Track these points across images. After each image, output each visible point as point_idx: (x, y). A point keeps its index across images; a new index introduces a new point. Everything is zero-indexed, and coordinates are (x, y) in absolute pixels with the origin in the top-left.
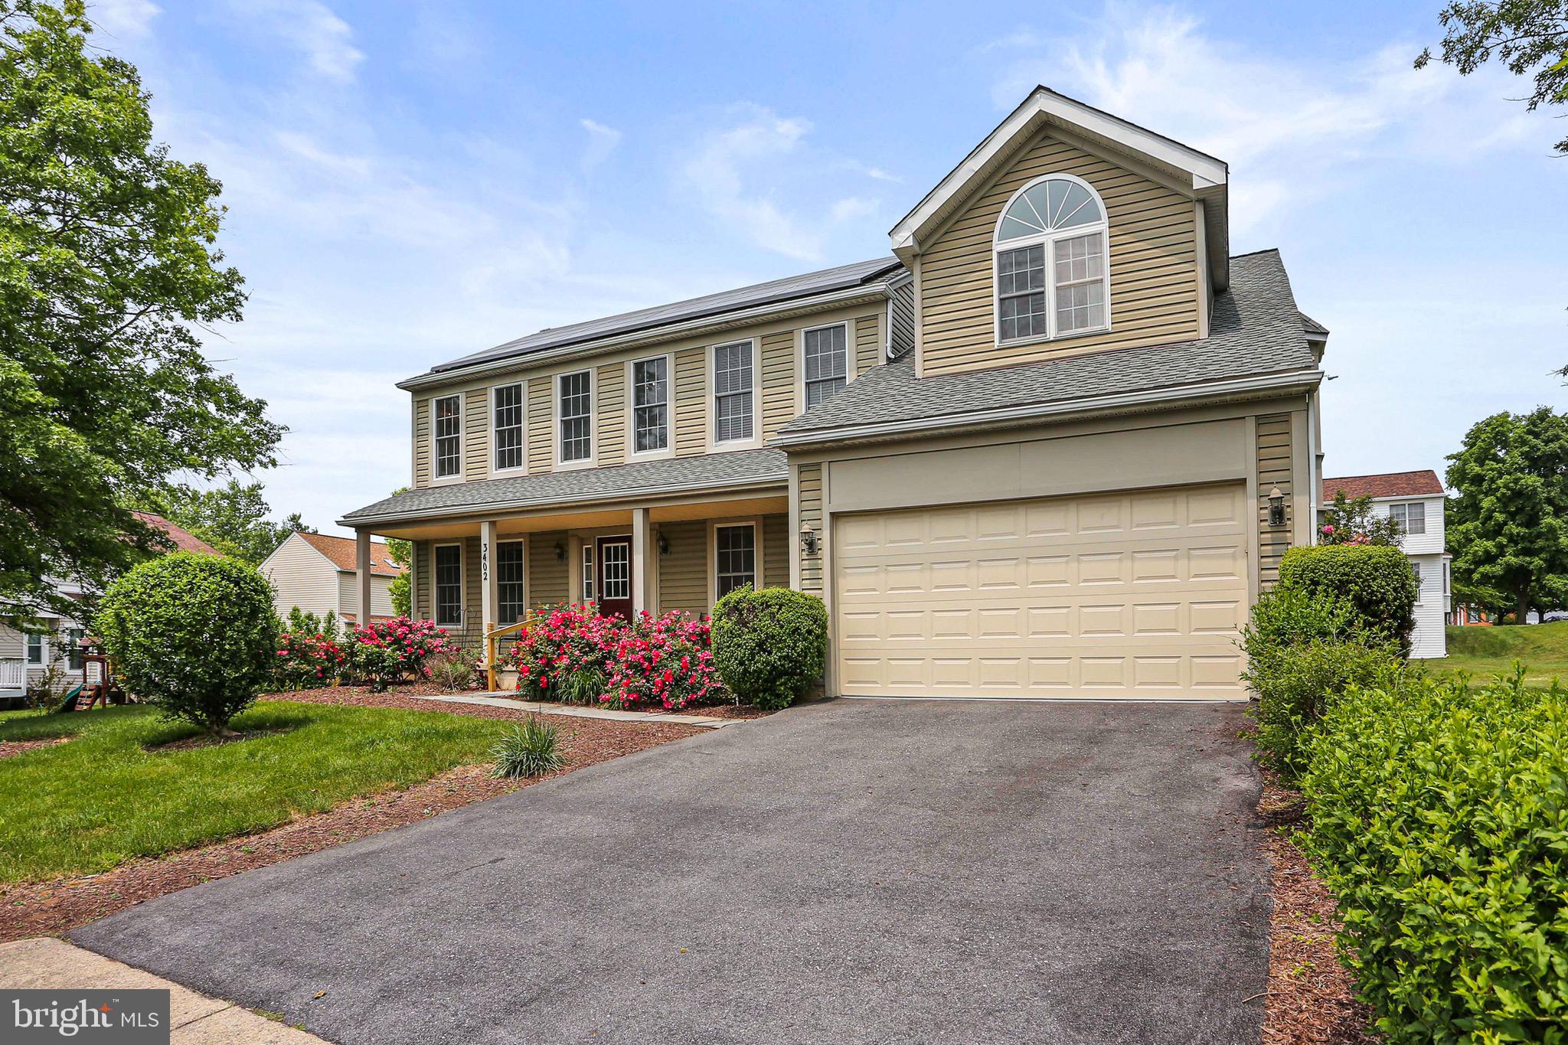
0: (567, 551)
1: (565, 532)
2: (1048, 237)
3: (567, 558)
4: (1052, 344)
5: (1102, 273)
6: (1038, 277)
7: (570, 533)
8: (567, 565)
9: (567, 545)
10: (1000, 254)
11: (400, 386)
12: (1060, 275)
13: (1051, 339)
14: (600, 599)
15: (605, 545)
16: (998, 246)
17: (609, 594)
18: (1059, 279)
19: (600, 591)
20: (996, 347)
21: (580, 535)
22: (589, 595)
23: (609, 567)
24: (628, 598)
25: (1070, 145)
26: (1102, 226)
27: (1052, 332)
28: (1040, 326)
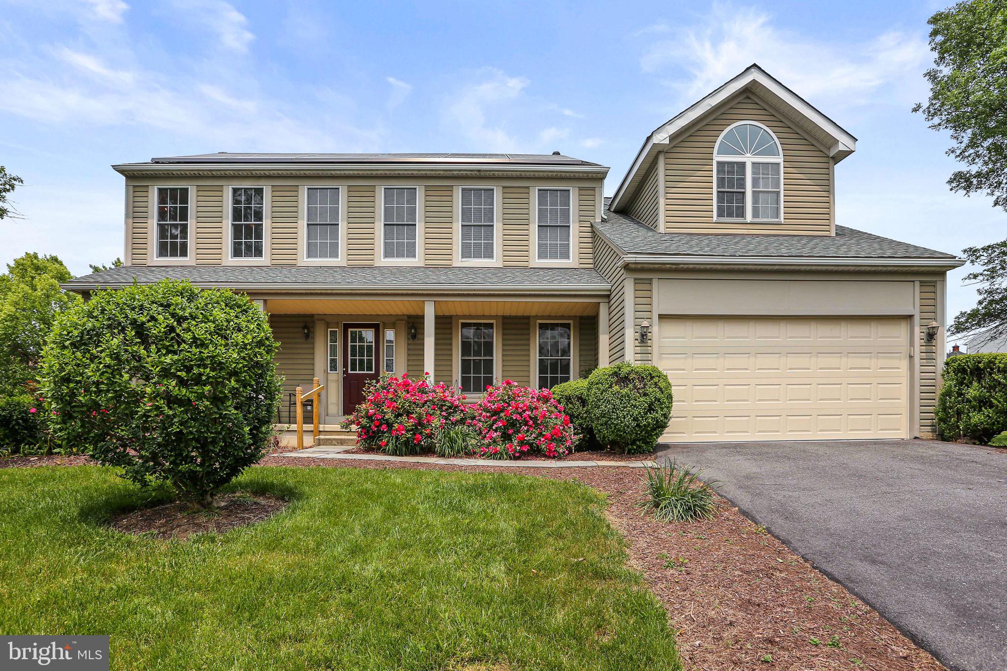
0: (313, 332)
1: (312, 316)
2: (749, 159)
3: (313, 338)
4: (749, 225)
5: (779, 187)
6: (742, 183)
7: (316, 317)
8: (313, 343)
9: (313, 327)
10: (718, 163)
11: (115, 168)
12: (755, 182)
13: (749, 222)
14: (345, 372)
15: (350, 330)
16: (717, 158)
17: (353, 369)
18: (754, 186)
19: (345, 365)
20: (714, 221)
21: (328, 320)
22: (334, 368)
23: (353, 347)
24: (373, 372)
25: (762, 106)
26: (780, 159)
27: (749, 217)
28: (741, 213)
